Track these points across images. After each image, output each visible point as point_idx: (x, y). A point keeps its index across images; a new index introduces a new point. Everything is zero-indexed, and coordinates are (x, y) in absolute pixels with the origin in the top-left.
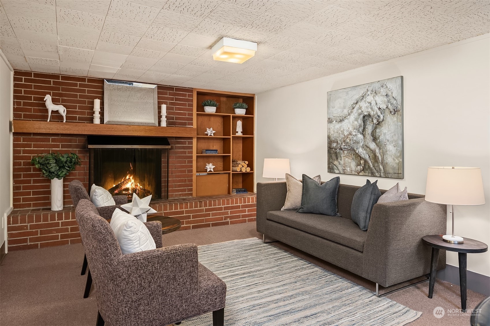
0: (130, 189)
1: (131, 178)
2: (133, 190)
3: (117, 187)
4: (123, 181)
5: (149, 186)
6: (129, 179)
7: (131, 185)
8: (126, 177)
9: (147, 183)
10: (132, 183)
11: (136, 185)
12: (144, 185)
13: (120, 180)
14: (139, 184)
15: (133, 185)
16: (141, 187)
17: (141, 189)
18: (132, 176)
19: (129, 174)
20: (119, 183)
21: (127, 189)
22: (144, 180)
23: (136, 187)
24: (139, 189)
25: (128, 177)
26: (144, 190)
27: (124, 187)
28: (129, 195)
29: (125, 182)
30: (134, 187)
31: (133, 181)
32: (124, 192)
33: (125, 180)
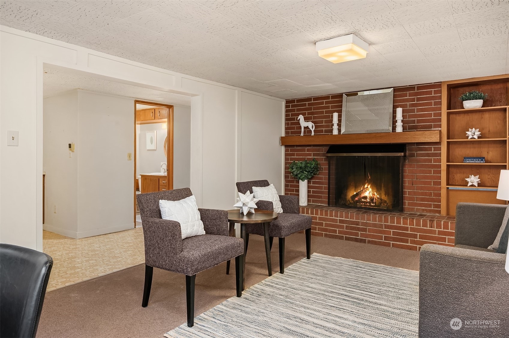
0: (368, 197)
1: (369, 187)
2: (371, 199)
3: (357, 195)
4: (362, 189)
5: (385, 196)
6: (368, 187)
7: (369, 194)
8: (364, 186)
9: (384, 193)
10: (370, 192)
11: (373, 194)
12: (380, 194)
13: (360, 188)
14: (376, 193)
15: (370, 193)
16: (378, 196)
17: (378, 198)
18: (370, 185)
19: (367, 183)
20: (359, 191)
21: (365, 198)
22: (381, 190)
23: (374, 196)
24: (376, 198)
25: (366, 186)
26: (381, 199)
27: (363, 195)
28: (367, 203)
29: (364, 191)
30: (372, 196)
31: (370, 190)
32: (363, 200)
33: (364, 189)
